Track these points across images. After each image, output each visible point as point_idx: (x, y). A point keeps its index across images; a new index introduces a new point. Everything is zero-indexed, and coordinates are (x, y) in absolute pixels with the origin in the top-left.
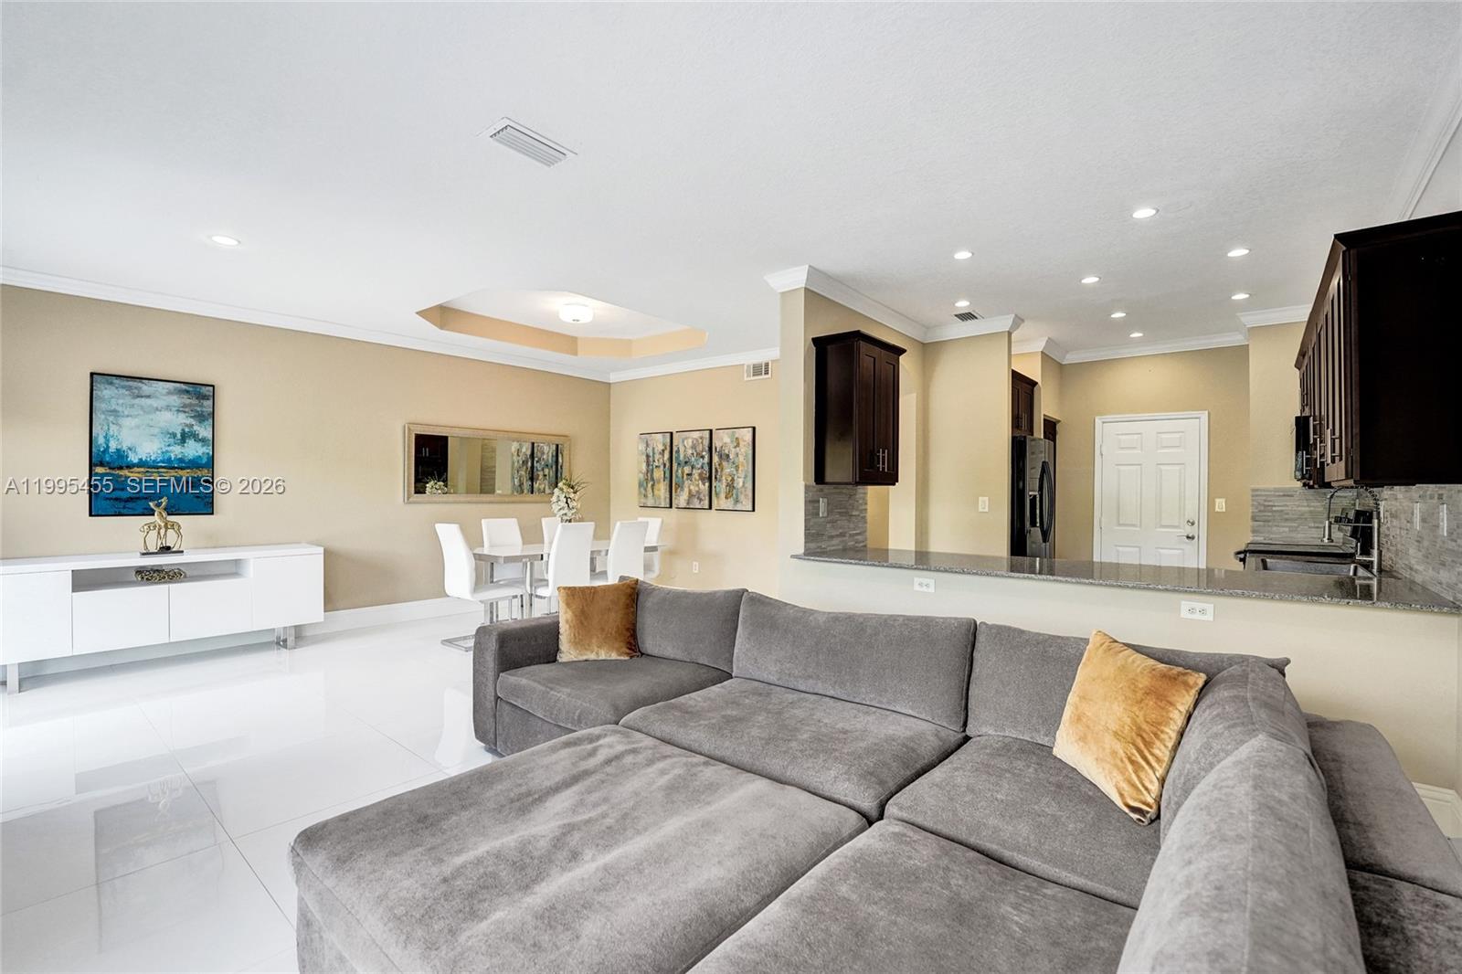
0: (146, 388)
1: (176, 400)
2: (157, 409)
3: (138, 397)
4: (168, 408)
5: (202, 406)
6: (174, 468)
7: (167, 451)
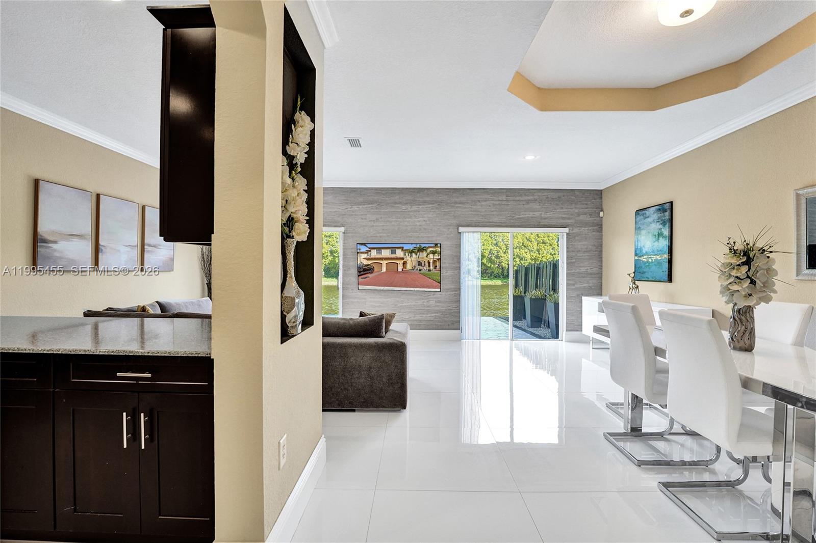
0: (647, 212)
1: (656, 216)
2: (651, 223)
3: (646, 218)
4: (654, 221)
5: (664, 216)
6: (655, 255)
7: (654, 246)
